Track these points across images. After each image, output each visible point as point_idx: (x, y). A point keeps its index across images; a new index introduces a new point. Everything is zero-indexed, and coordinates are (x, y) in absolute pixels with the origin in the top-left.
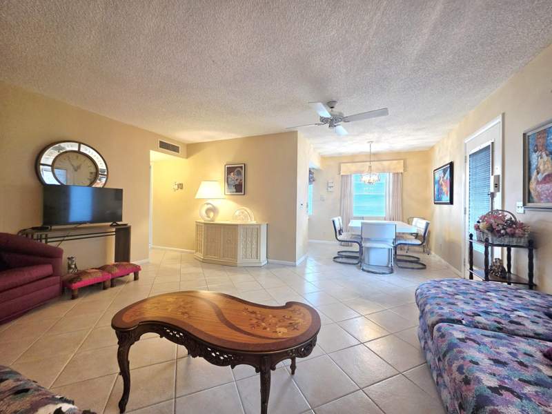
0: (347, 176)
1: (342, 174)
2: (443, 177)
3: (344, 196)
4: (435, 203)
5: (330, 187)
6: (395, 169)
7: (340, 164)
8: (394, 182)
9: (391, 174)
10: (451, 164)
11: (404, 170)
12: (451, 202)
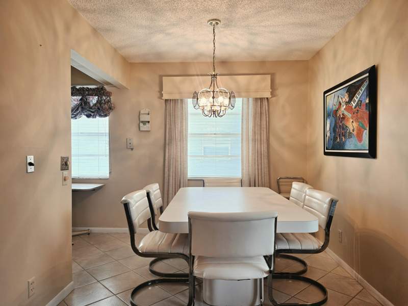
0: (175, 101)
1: (165, 97)
2: (348, 103)
3: (171, 139)
4: (326, 154)
5: (144, 123)
6: (257, 91)
7: (161, 77)
8: (255, 114)
9: (251, 100)
10: (373, 72)
11: (272, 93)
12: (372, 153)
